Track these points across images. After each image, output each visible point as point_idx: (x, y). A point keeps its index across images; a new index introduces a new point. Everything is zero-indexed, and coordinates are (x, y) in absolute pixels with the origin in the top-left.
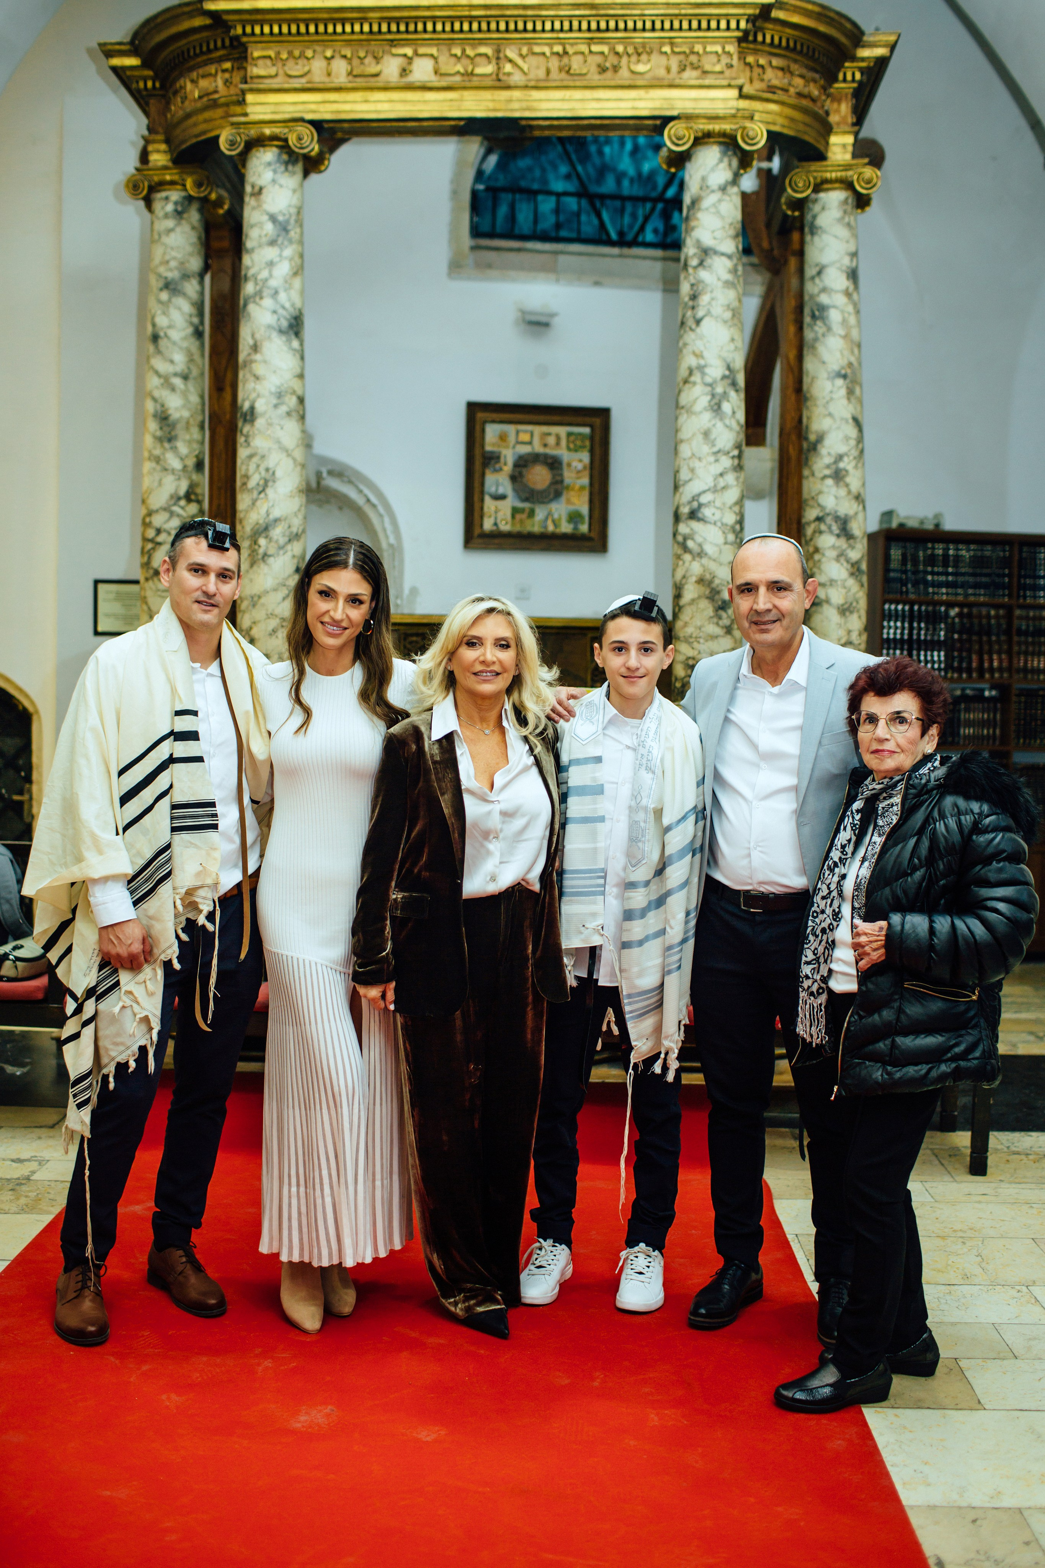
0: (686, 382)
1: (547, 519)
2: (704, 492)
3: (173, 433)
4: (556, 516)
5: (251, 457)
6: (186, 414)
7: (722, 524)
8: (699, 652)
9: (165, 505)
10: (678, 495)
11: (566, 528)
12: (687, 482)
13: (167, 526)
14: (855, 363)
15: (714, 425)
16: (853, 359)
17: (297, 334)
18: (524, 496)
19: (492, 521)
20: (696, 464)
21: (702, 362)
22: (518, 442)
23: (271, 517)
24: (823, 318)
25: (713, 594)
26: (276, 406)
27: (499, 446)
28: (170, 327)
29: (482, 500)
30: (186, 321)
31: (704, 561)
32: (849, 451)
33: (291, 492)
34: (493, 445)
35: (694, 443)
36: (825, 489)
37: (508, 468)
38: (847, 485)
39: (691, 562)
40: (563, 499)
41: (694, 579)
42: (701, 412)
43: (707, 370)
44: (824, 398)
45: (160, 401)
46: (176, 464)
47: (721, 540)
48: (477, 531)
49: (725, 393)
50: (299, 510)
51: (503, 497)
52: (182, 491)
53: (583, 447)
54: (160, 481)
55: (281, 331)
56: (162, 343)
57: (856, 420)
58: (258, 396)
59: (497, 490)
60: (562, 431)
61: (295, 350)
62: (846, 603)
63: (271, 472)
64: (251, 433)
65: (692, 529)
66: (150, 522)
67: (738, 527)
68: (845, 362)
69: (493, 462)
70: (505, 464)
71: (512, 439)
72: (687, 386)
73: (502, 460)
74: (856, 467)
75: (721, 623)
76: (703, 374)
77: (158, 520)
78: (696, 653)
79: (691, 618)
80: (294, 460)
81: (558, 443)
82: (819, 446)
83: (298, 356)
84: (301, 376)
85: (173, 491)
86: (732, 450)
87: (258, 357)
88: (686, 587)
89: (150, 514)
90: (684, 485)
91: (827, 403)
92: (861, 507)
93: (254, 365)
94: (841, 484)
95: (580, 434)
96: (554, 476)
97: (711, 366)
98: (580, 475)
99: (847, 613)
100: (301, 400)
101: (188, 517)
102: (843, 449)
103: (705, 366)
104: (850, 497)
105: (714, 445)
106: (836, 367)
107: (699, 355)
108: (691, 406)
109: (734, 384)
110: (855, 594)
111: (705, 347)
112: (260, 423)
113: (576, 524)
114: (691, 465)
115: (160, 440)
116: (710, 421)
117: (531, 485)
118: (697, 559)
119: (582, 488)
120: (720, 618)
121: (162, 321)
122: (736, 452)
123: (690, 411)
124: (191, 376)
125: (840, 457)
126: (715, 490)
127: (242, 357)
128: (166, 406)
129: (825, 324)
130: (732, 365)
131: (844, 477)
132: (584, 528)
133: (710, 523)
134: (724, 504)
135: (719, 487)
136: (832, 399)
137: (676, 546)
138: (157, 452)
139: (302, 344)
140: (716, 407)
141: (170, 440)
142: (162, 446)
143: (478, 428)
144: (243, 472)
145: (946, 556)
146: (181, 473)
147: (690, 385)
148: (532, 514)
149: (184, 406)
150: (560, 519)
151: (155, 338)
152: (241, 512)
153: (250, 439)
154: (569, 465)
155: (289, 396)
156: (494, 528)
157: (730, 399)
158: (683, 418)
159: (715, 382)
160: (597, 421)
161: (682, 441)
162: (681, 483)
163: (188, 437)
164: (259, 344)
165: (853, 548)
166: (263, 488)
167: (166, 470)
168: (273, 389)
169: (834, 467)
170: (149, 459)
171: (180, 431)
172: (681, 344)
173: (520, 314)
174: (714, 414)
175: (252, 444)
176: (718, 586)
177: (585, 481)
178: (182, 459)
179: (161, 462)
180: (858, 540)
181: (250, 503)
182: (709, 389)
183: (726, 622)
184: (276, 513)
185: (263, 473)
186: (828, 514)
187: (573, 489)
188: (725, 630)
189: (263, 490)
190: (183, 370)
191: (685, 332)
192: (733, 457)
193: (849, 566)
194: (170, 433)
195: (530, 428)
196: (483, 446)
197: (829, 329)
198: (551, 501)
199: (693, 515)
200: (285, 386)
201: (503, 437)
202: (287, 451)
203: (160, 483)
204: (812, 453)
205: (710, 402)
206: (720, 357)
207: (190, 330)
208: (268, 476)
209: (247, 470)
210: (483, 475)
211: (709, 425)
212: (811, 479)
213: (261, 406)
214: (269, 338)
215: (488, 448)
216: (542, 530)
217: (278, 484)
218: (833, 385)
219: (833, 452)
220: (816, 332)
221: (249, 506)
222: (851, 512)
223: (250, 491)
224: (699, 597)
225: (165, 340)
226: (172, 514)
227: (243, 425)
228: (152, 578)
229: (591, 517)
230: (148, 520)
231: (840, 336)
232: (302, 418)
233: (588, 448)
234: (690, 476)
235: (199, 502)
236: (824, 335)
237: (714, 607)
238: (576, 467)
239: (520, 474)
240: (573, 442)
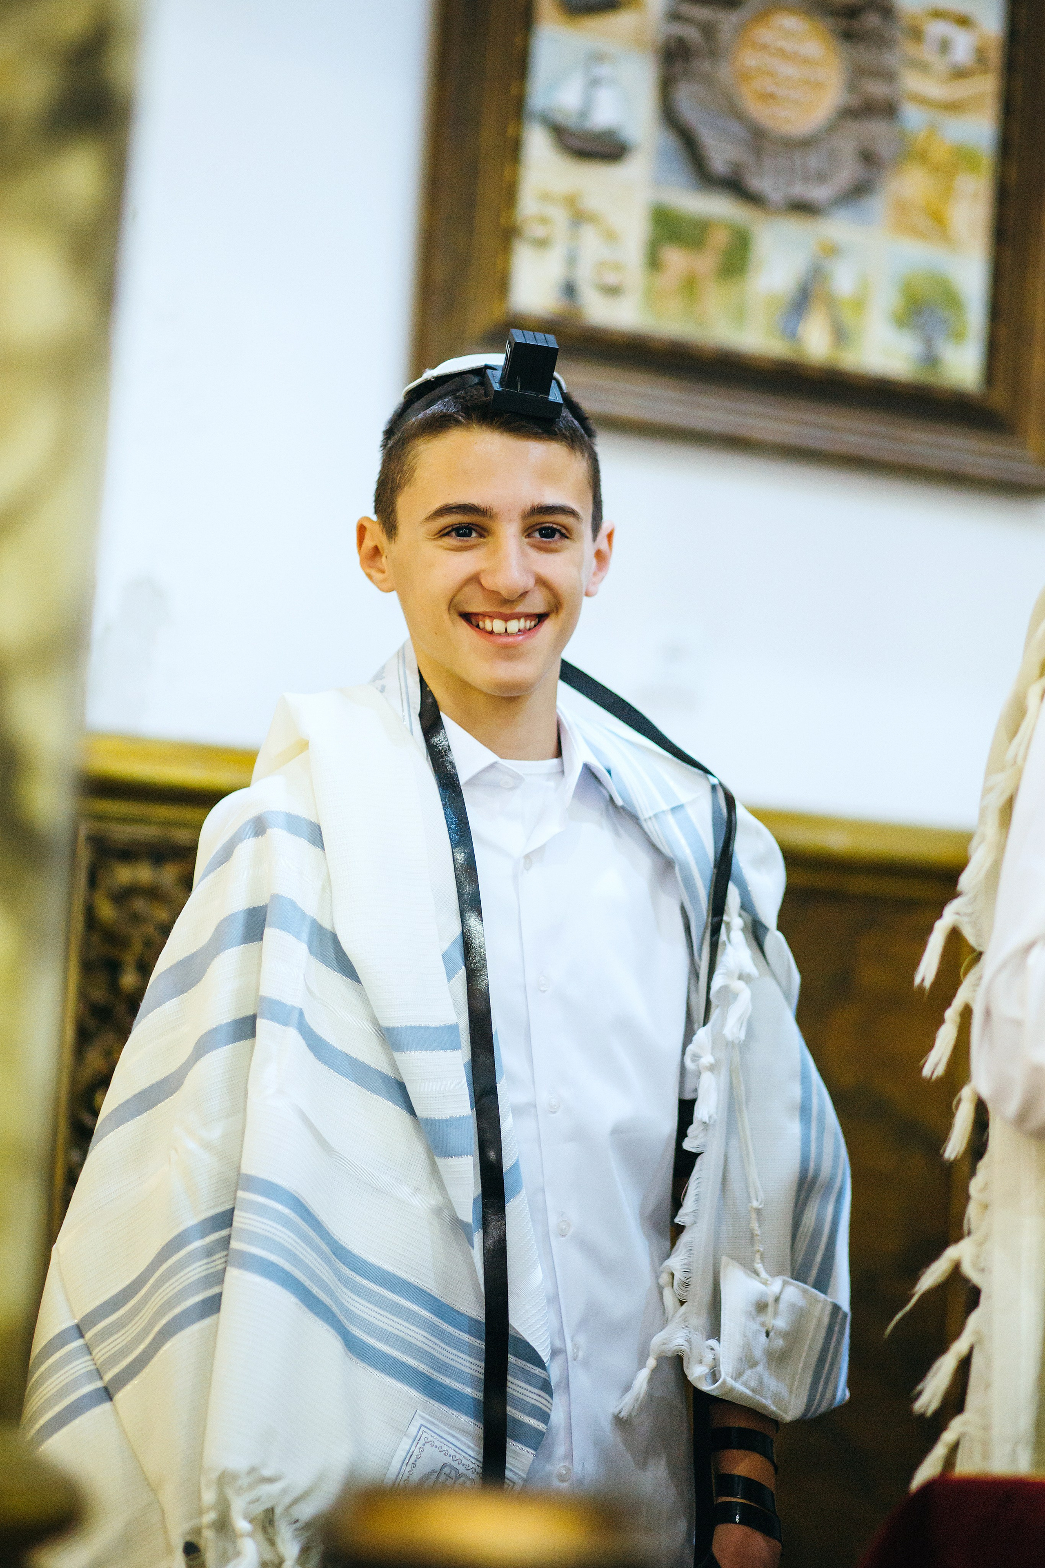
1: (800, 291)
4: (848, 284)
11: (886, 349)
18: (720, 156)
19: (553, 264)
29: (516, 152)
40: (886, 203)
48: (481, 317)
51: (610, 149)
59: (589, 105)
96: (858, 77)
98: (962, 90)
113: (930, 335)
117: (749, 111)
119: (966, 160)
132: (964, 363)
148: (738, 256)
150: (863, 304)
156: (569, 305)
177: (983, 128)
198: (835, 202)
210: (528, 22)
216: (779, 344)
229: (993, 312)
238: (945, 46)
239: (708, 30)
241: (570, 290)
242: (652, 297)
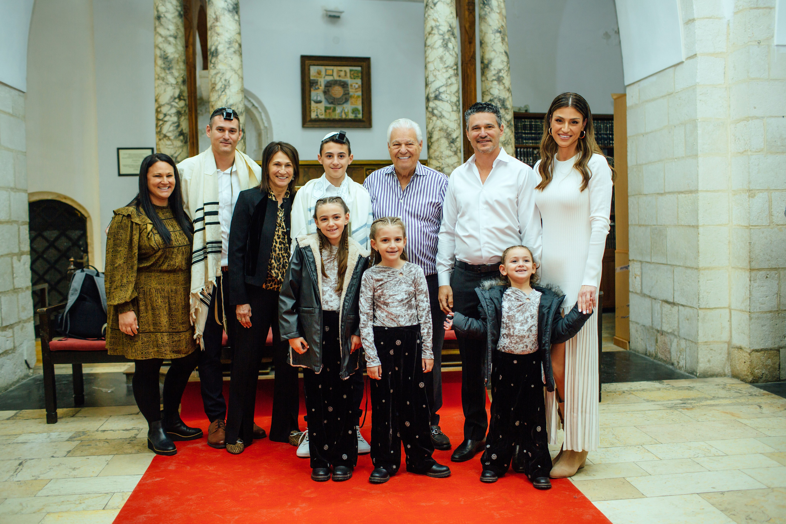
0: (430, 33)
1: (342, 112)
2: (441, 86)
3: (171, 66)
4: (346, 111)
5: (217, 74)
6: (177, 56)
7: (451, 102)
8: (442, 164)
9: (168, 102)
10: (428, 89)
11: (351, 116)
12: (432, 82)
13: (169, 112)
14: (504, 25)
15: (445, 54)
16: (503, 24)
17: (237, 12)
18: (330, 101)
19: (315, 114)
20: (437, 73)
21: (438, 24)
22: (326, 75)
23: (229, 104)
24: (488, 5)
25: (448, 136)
26: (228, 48)
27: (317, 77)
28: (166, 12)
29: (310, 104)
30: (175, 9)
31: (443, 120)
32: (504, 68)
33: (238, 91)
34: (314, 76)
35: (435, 63)
36: (493, 86)
37: (322, 87)
38: (504, 84)
39: (436, 121)
40: (349, 102)
41: (438, 129)
42: (438, 48)
43: (440, 28)
44: (491, 42)
45: (163, 49)
46: (172, 81)
47: (451, 110)
48: (308, 119)
49: (449, 38)
50: (242, 100)
51: (320, 102)
52: (176, 95)
53: (358, 77)
54: (165, 89)
55: (229, 11)
56: (163, 20)
57: (506, 53)
58: (219, 43)
59: (317, 98)
60: (347, 69)
61: (236, 20)
62: (506, 140)
63: (227, 81)
64: (216, 62)
65: (436, 105)
66: (161, 111)
67: (458, 103)
68: (500, 25)
69: (314, 85)
70: (321, 86)
71: (323, 73)
72: (430, 35)
73: (319, 83)
74: (507, 75)
75: (452, 149)
76: (439, 29)
77: (164, 110)
78: (441, 164)
79: (438, 148)
80: (238, 75)
81: (346, 75)
82: (489, 66)
83: (238, 24)
84: (239, 34)
85: (172, 95)
86: (454, 66)
87: (218, 24)
88: (434, 133)
89: (160, 107)
90: (431, 83)
91: (493, 45)
92: (510, 94)
93: (216, 28)
94: (501, 83)
95: (356, 70)
96: (344, 91)
97: (442, 26)
98: (357, 90)
99: (506, 145)
100: (240, 45)
101: (180, 108)
102: (501, 67)
103: (439, 26)
104: (505, 89)
105: (445, 64)
106: (496, 28)
107: (436, 20)
108: (433, 45)
109: (453, 34)
110: (509, 136)
111: (439, 17)
112: (221, 57)
113: (356, 114)
114: (435, 74)
115: (164, 69)
116: (443, 52)
117: (334, 96)
118: (439, 119)
119: (358, 97)
120: (452, 147)
121: (162, 9)
122: (455, 67)
123: (432, 48)
124: (178, 37)
125: (500, 71)
126: (446, 85)
127: (209, 25)
128: (166, 52)
129: (490, 7)
130: (452, 25)
131: (502, 80)
132: (360, 116)
133: (445, 101)
134: (451, 92)
135: (448, 84)
136: (495, 43)
137: (428, 113)
138: (163, 75)
139: (239, 18)
140: (445, 45)
141: (169, 69)
142: (165, 72)
143: (307, 68)
144: (213, 82)
145: (531, 125)
146: (175, 86)
147: (432, 35)
148: (334, 110)
149: (175, 52)
150: (348, 112)
151: (159, 18)
152: (213, 102)
153: (216, 65)
154: (351, 85)
155: (235, 43)
156: (316, 117)
157: (452, 41)
158: (429, 51)
159: (444, 33)
160: (364, 64)
161: (429, 62)
162: (429, 82)
163: (178, 67)
164: (218, 17)
165: (508, 114)
166: (224, 89)
167: (168, 84)
168: (227, 40)
169: (497, 75)
170: (158, 79)
171: (174, 64)
172: (426, 15)
173: (325, 12)
174: (445, 49)
175: (217, 67)
176: (450, 132)
177: (360, 93)
178: (176, 78)
179: (165, 80)
180: (510, 110)
181: (217, 97)
182: (442, 36)
183: (454, 149)
184: (231, 102)
185: (223, 82)
186: (495, 98)
187: (354, 97)
188: (454, 153)
189: (224, 91)
190: (174, 34)
191: (428, 9)
192: (454, 69)
193: (506, 123)
194: (169, 65)
195: (332, 68)
196: (309, 77)
197: (492, 9)
198: (344, 103)
199: (436, 98)
200: (233, 38)
201: (319, 73)
202: (235, 71)
203: (165, 91)
204: (486, 69)
205: (442, 43)
206: (446, 21)
207: (177, 14)
208: (226, 84)
209: (215, 80)
210: (310, 91)
211: (443, 54)
212: (486, 81)
213: (221, 48)
214: (224, 14)
215: (312, 78)
216: (340, 118)
217: (231, 87)
218: (495, 36)
219: (496, 68)
220: (486, 11)
221: (217, 99)
222: (506, 97)
223: (217, 91)
224: (441, 137)
225: (164, 18)
226: (172, 106)
227: (212, 58)
228: (162, 139)
229: (363, 111)
230: (159, 110)
231: (497, 13)
232: (241, 54)
233: (360, 77)
234: (434, 79)
235: (184, 100)
236: (489, 13)
237: (448, 142)
238: (355, 86)
239: (328, 90)
240: (353, 74)
241: (317, 115)
242: (326, 115)
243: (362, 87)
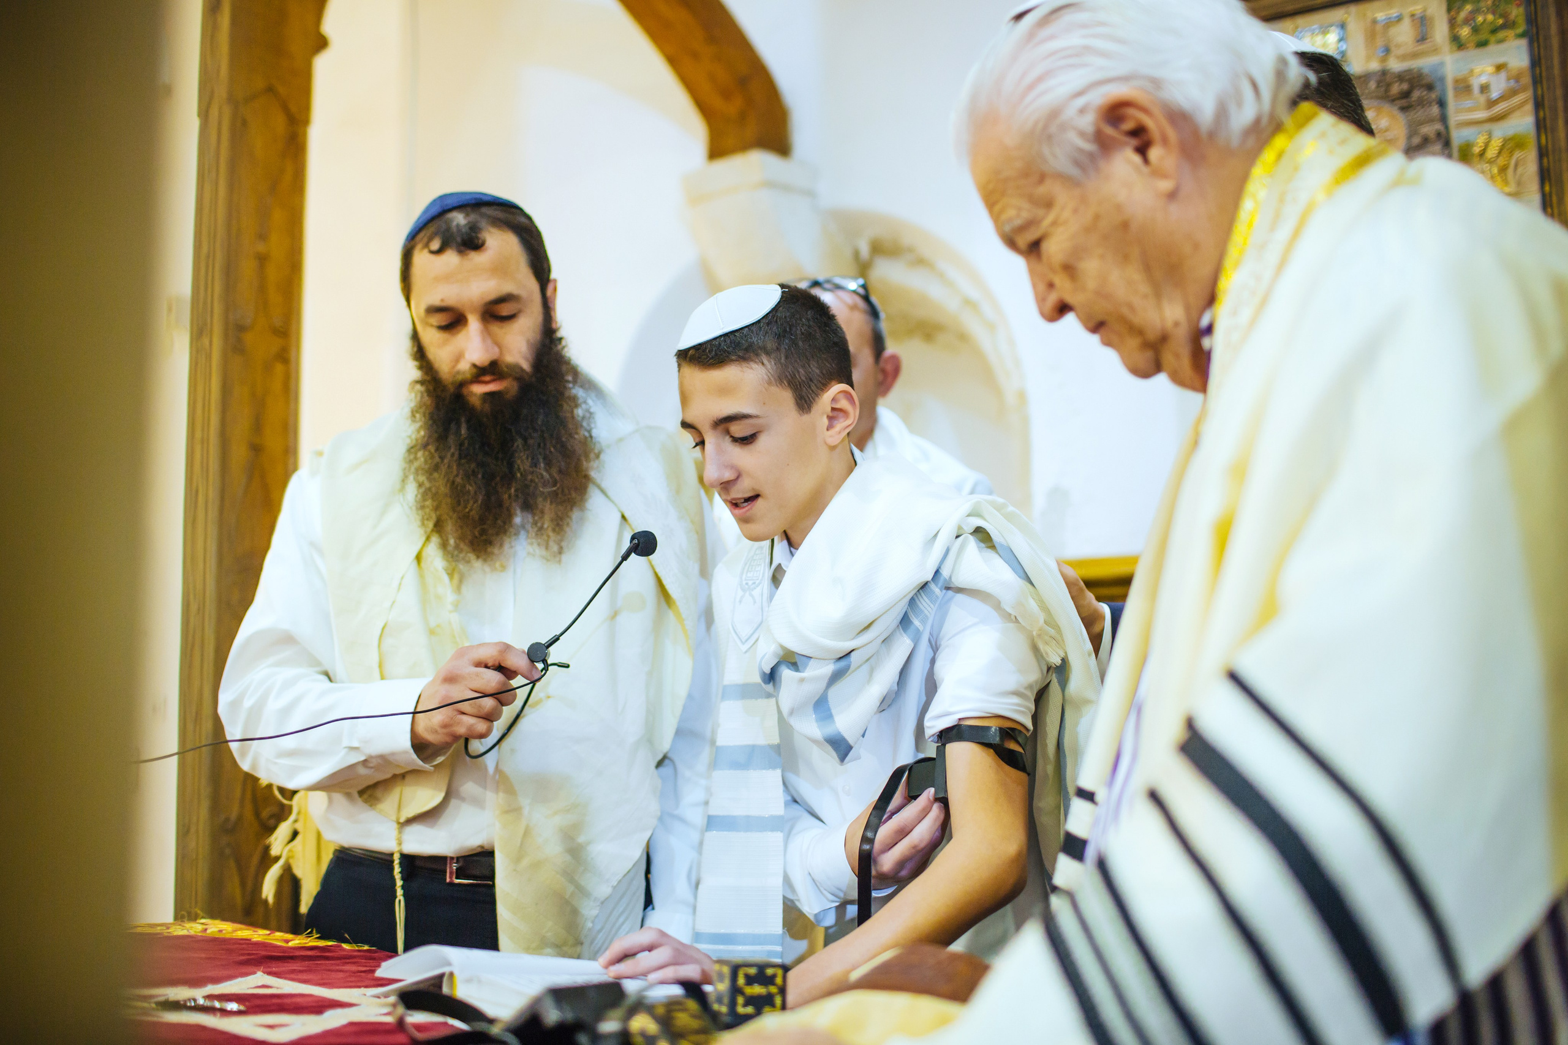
53: (1501, 27)
60: (1432, 1)
81: (1422, 39)
96: (1415, 128)
98: (1499, 108)
119: (1513, 144)
154: (1463, 88)
177: (1523, 122)
187: (1482, 154)
233: (1521, 28)
238: (1484, 88)
240: (1466, 21)
243: (1536, 81)
